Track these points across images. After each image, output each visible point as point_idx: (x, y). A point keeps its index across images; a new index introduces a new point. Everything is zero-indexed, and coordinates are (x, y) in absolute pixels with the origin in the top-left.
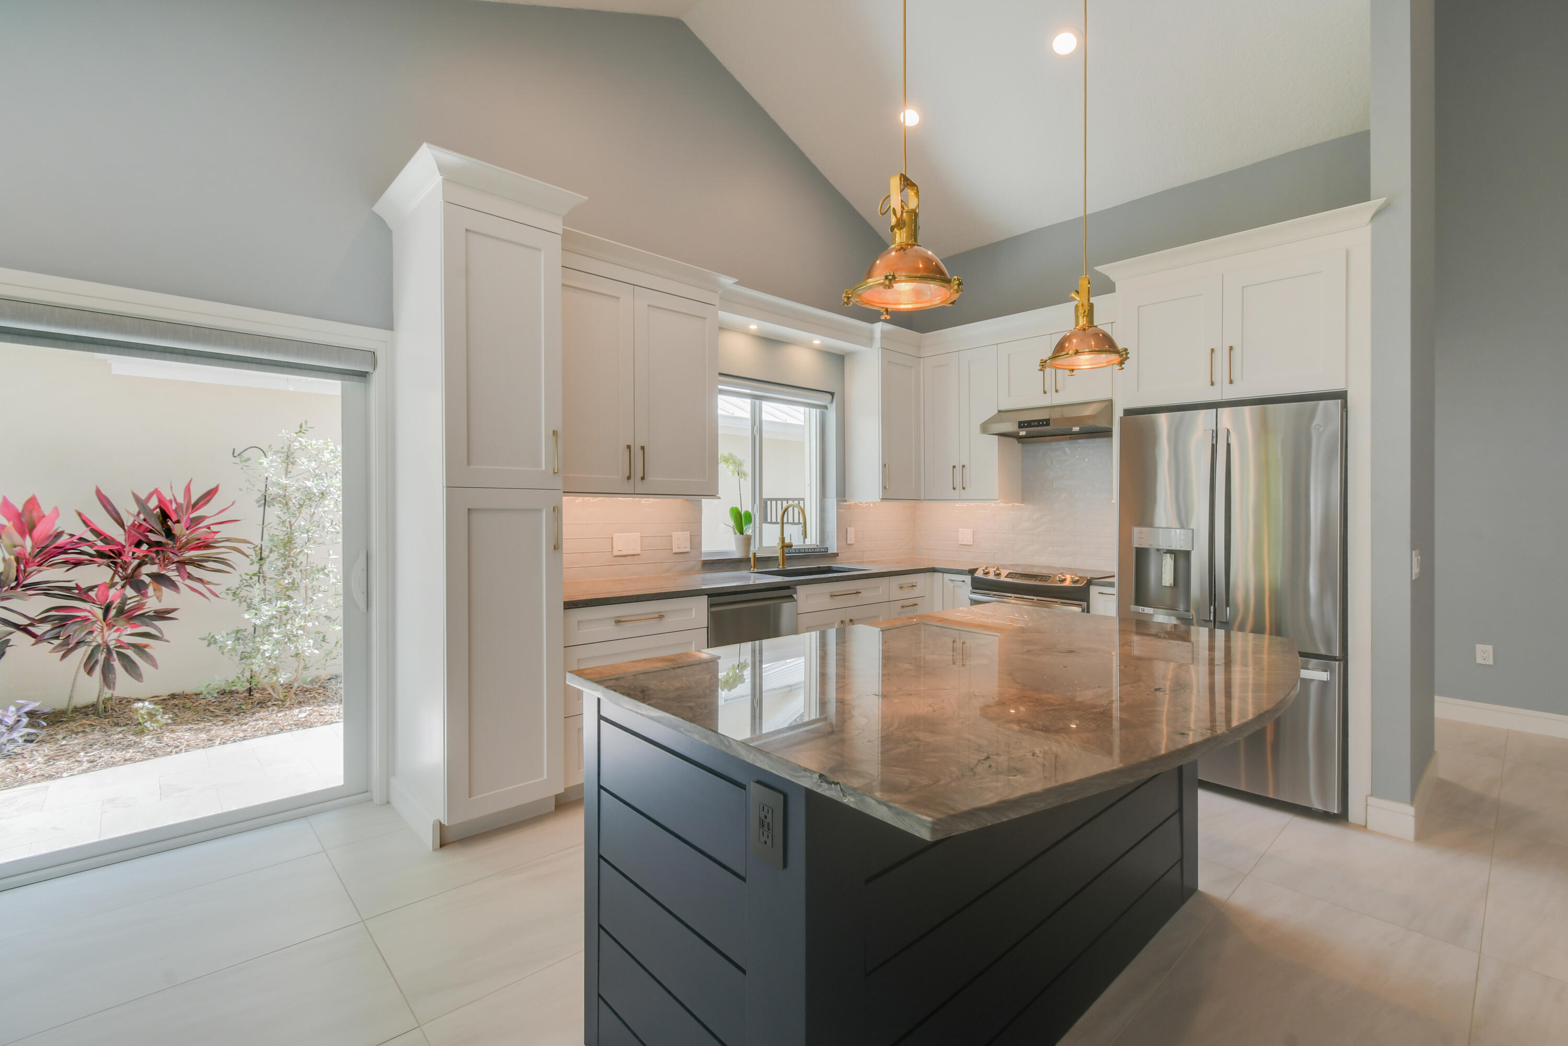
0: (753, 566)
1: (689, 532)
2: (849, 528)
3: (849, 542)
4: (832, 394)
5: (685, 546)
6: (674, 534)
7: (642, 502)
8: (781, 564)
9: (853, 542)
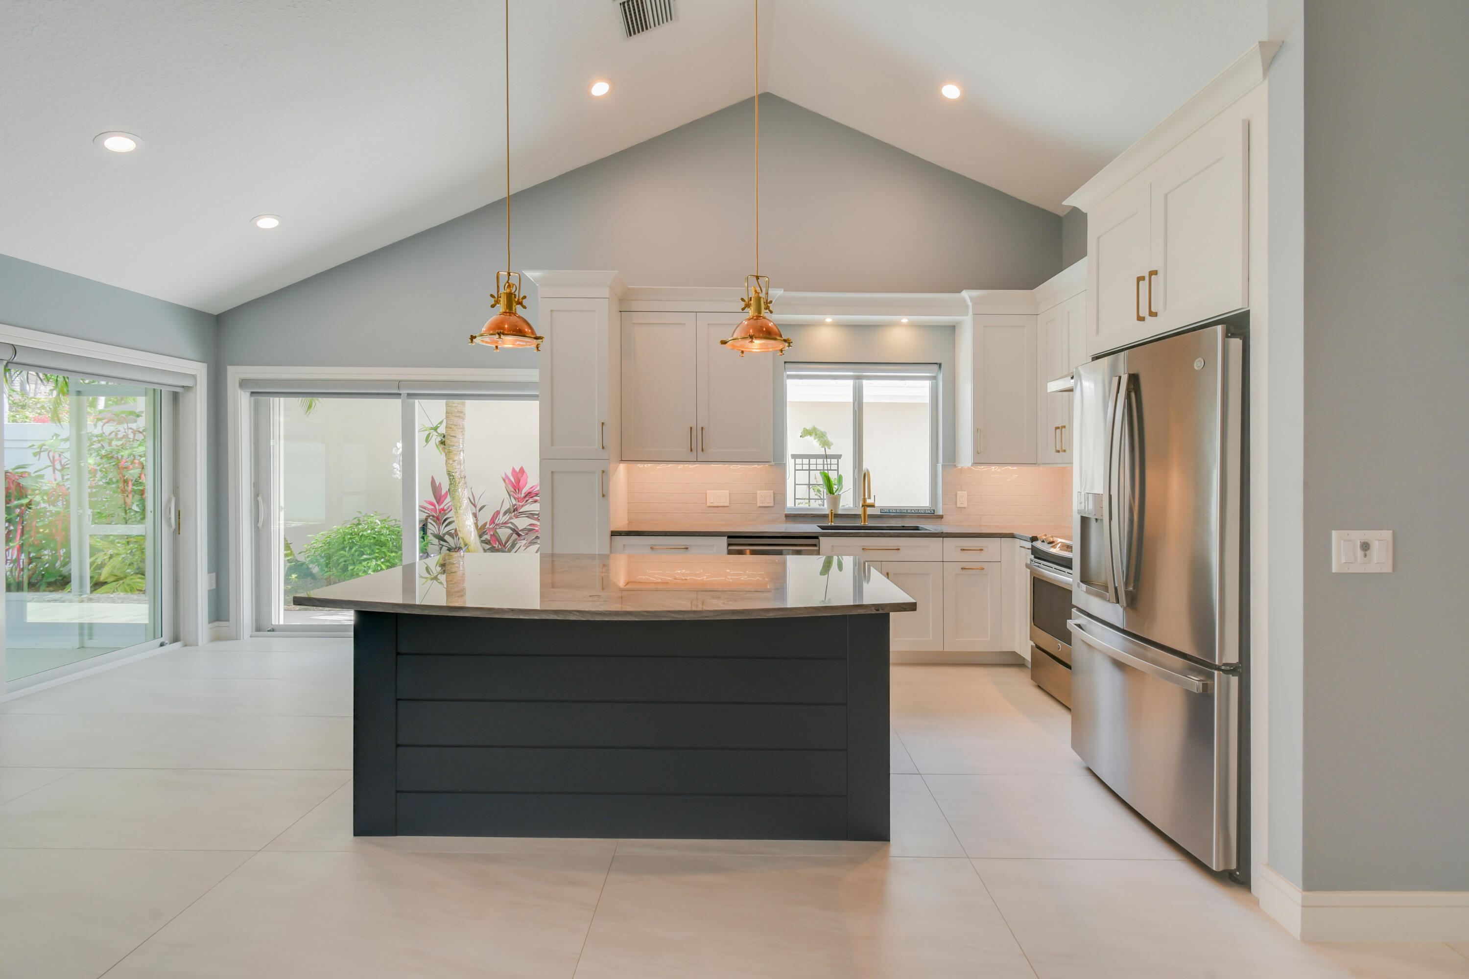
0: (830, 520)
1: (772, 491)
2: (959, 493)
3: (959, 505)
4: (940, 365)
5: (769, 502)
6: (758, 492)
7: (731, 467)
8: (863, 521)
9: (965, 505)
